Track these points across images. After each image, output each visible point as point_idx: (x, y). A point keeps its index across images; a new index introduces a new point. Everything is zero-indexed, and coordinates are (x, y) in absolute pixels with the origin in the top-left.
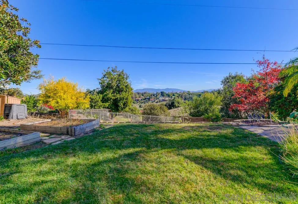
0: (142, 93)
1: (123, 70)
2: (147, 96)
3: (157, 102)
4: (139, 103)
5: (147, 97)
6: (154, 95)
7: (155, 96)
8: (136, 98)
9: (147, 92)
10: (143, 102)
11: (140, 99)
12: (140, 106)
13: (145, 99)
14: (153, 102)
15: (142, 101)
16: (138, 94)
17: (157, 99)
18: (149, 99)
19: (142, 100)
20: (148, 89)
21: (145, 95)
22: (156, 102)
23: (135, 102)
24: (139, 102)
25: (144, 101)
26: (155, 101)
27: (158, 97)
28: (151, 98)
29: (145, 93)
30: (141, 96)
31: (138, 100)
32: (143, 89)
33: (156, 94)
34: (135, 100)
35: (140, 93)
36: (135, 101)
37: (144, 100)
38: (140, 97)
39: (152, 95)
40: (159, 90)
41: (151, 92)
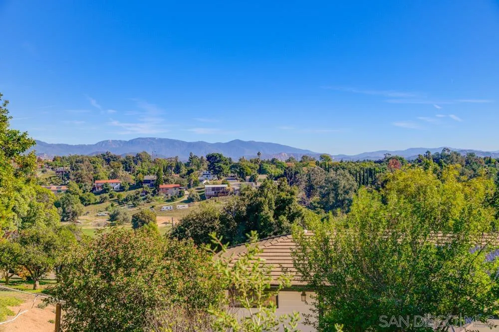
0: (122, 159)
2: (146, 171)
3: (190, 200)
4: (107, 204)
5: (147, 178)
6: (178, 170)
7: (184, 170)
8: (96, 179)
9: (150, 153)
10: (126, 200)
11: (114, 184)
12: (113, 217)
13: (139, 184)
14: (172, 199)
15: (124, 195)
16: (108, 161)
17: (189, 186)
18: (155, 185)
19: (122, 189)
20: (151, 141)
21: (138, 168)
22: (185, 198)
23: (93, 198)
24: (111, 196)
25: (132, 193)
26: (181, 195)
27: (193, 177)
28: (166, 181)
29: (138, 158)
30: (121, 172)
31: (105, 191)
32: (132, 142)
33: (187, 165)
34: (89, 187)
35: (115, 158)
36: (92, 195)
37: (130, 189)
38: (114, 176)
39: (170, 167)
40: (200, 145)
41: (168, 156)
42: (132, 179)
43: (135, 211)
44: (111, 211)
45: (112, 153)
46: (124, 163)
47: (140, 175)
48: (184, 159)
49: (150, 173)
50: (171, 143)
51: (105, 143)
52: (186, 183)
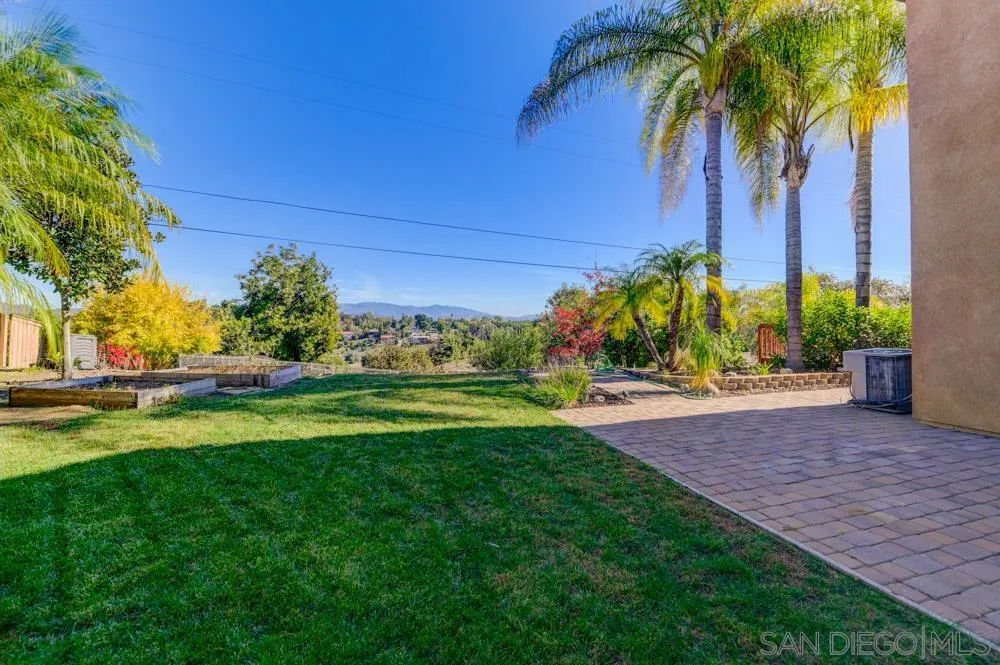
0: (353, 317)
1: (314, 254)
2: (371, 325)
4: (343, 349)
5: (371, 331)
6: (393, 325)
7: (398, 326)
9: (373, 313)
10: (357, 346)
11: (348, 335)
12: (348, 359)
13: (366, 335)
15: (355, 343)
16: (343, 319)
17: (402, 337)
18: (378, 336)
19: (353, 338)
20: (375, 305)
21: (365, 323)
22: (399, 344)
24: (346, 344)
25: (361, 341)
27: (405, 330)
28: (386, 333)
29: (364, 317)
30: (353, 327)
32: (359, 305)
33: (400, 322)
35: (347, 317)
37: (359, 339)
38: (347, 329)
39: (388, 323)
40: (409, 308)
41: (386, 315)
42: (360, 331)
43: (363, 354)
44: (346, 354)
45: (345, 313)
46: (354, 320)
47: (367, 329)
48: (398, 318)
49: (374, 327)
50: (388, 306)
52: (400, 334)
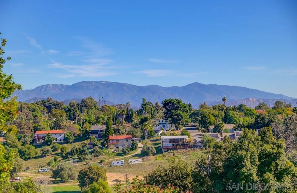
0: (65, 106)
2: (93, 119)
3: (144, 154)
4: (50, 158)
5: (94, 128)
6: (129, 118)
7: (136, 119)
8: (36, 129)
10: (71, 153)
11: (57, 135)
12: (57, 174)
13: (86, 135)
14: (124, 153)
15: (68, 147)
16: (49, 109)
17: (143, 138)
18: (104, 136)
19: (66, 140)
20: (97, 85)
21: (83, 116)
22: (139, 151)
23: (34, 151)
24: (54, 149)
25: (78, 145)
26: (133, 147)
27: (148, 126)
28: (116, 131)
29: (83, 105)
30: (65, 121)
31: (47, 143)
33: (140, 112)
34: (29, 139)
35: (57, 105)
36: (33, 147)
37: (75, 141)
38: (57, 126)
39: (121, 115)
40: (153, 89)
41: (117, 102)
42: (76, 129)
43: (81, 166)
44: (55, 166)
45: (54, 100)
46: (68, 110)
47: (87, 125)
48: (136, 105)
49: (97, 121)
50: (119, 87)
51: (45, 88)
52: (139, 134)
